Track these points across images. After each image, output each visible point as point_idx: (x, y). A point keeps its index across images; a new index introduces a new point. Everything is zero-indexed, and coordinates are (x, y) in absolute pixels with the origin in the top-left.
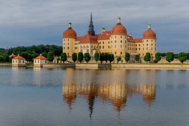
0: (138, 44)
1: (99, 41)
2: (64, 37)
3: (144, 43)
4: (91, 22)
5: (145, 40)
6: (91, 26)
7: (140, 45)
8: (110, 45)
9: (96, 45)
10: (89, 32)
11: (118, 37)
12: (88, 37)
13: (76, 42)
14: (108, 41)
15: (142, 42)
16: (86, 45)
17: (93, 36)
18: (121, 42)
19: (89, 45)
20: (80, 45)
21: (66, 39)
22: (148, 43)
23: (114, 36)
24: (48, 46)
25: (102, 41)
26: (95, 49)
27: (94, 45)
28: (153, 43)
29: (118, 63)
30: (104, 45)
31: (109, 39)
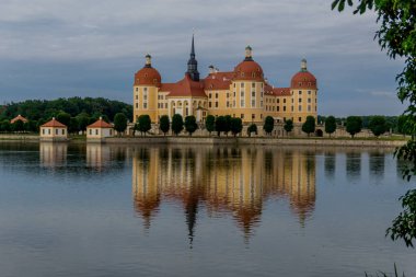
0: (281, 98)
1: (208, 92)
2: (135, 84)
3: (293, 97)
4: (193, 55)
5: (296, 91)
6: (193, 62)
7: (285, 101)
8: (231, 99)
9: (203, 101)
10: (188, 75)
11: (248, 84)
12: (188, 84)
13: (161, 94)
14: (227, 91)
15: (289, 94)
16: (183, 100)
17: (196, 82)
18: (253, 94)
19: (189, 100)
20: (170, 100)
21: (141, 88)
22: (302, 96)
23: (238, 83)
24: (90, 99)
25: (213, 92)
26: (200, 108)
27: (198, 100)
28: (311, 96)
29: (249, 137)
30: (218, 100)
31: (228, 88)
